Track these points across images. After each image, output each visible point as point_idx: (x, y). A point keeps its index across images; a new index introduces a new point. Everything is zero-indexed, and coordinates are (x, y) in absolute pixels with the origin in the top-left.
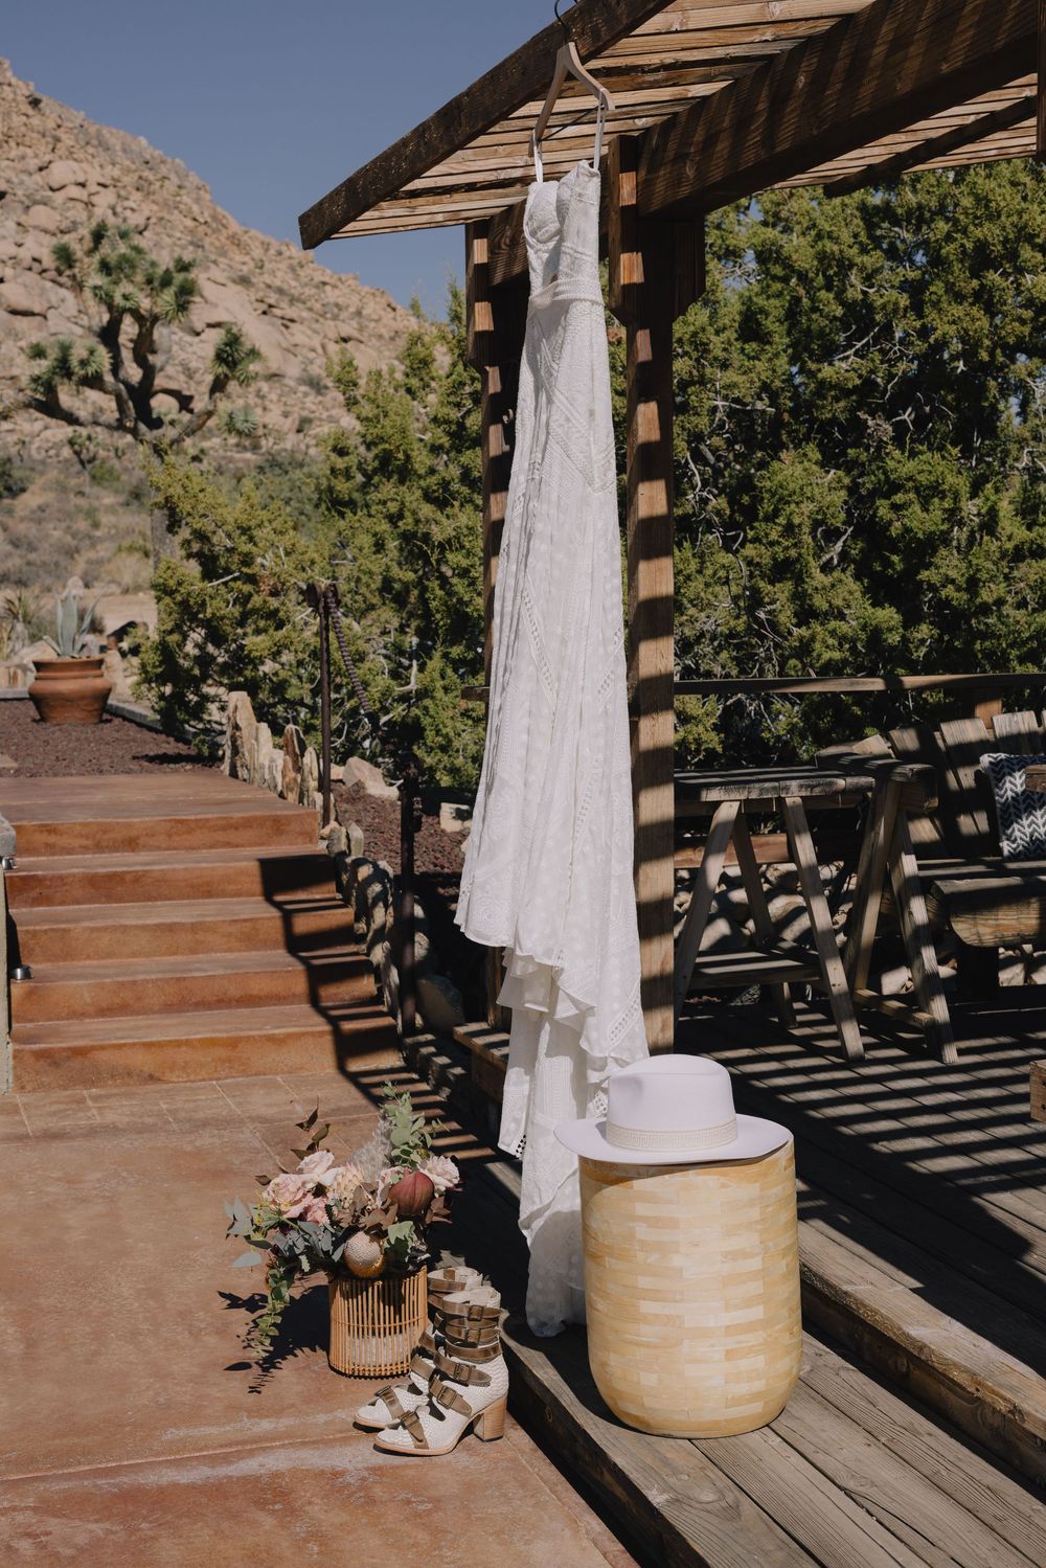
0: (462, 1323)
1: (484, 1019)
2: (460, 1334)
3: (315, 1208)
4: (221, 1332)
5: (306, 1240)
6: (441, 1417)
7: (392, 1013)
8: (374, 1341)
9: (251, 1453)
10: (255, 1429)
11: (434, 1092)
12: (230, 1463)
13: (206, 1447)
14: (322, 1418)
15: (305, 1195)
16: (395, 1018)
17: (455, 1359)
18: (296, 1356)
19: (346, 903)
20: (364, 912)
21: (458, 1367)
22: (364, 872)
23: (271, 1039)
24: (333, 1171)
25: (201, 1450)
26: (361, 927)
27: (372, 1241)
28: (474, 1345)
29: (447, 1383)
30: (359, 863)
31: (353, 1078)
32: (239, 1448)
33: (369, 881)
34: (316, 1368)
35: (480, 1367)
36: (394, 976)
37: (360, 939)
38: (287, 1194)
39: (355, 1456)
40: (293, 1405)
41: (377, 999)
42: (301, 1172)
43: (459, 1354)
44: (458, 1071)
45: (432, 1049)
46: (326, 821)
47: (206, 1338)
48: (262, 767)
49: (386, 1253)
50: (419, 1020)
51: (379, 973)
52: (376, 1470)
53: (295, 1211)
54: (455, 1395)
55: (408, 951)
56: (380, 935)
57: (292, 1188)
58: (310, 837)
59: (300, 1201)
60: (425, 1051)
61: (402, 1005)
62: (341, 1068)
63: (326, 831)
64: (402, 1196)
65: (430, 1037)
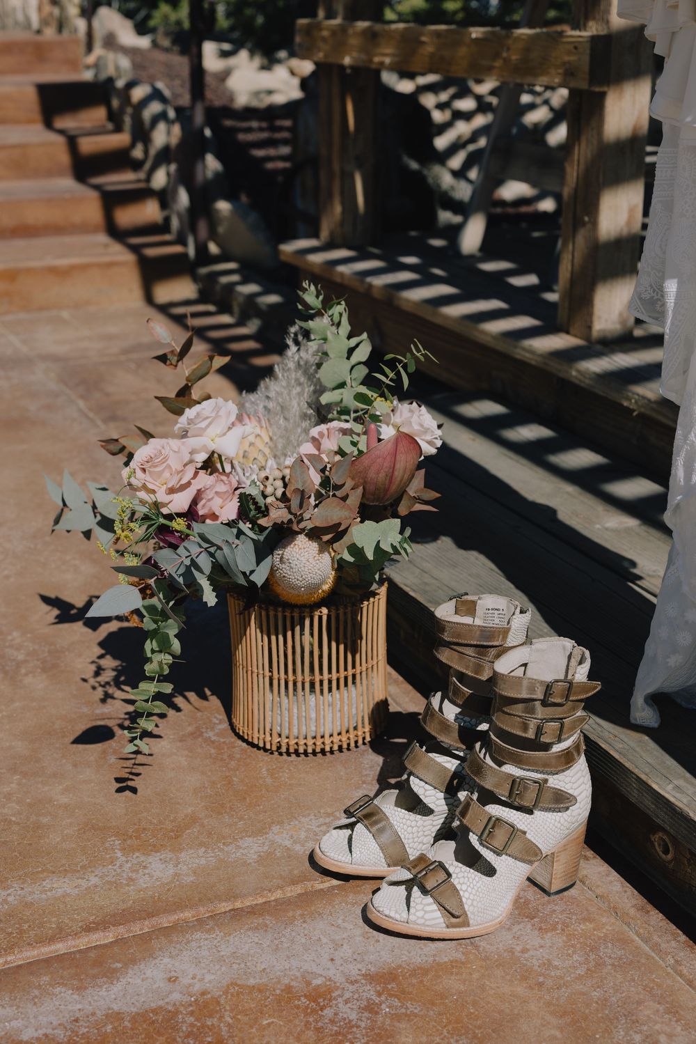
0: (532, 711)
1: (316, 235)
2: (525, 727)
3: (209, 494)
4: (52, 667)
5: (212, 555)
6: (490, 871)
7: (181, 241)
8: (312, 700)
9: (144, 946)
10: (143, 882)
11: (241, 323)
12: (111, 975)
13: (60, 934)
14: (251, 848)
15: (196, 474)
16: (185, 244)
17: (509, 769)
18: (178, 710)
19: (118, 129)
20: (142, 134)
21: (514, 782)
22: (138, 93)
23: (54, 271)
24: (238, 430)
25: (51, 940)
26: (138, 153)
27: (321, 551)
28: (547, 747)
29: (494, 810)
30: (131, 85)
31: (164, 309)
32: (121, 931)
33: (145, 102)
34: (211, 734)
35: (555, 782)
36: (183, 198)
37: (136, 165)
38: (167, 474)
39: (337, 946)
40: (193, 820)
41: (164, 227)
42: (184, 434)
43: (518, 762)
44: (273, 299)
45: (235, 278)
46: (89, 47)
47: (28, 680)
48: (14, 10)
49: (340, 566)
50: (213, 248)
51: (164, 198)
52: (385, 979)
53: (180, 502)
54: (514, 831)
55: (199, 167)
56: (165, 155)
57: (175, 464)
58: (74, 64)
59: (188, 484)
60: (224, 280)
61: (194, 230)
62: (149, 298)
63: (91, 59)
64: (372, 474)
65: (232, 265)
